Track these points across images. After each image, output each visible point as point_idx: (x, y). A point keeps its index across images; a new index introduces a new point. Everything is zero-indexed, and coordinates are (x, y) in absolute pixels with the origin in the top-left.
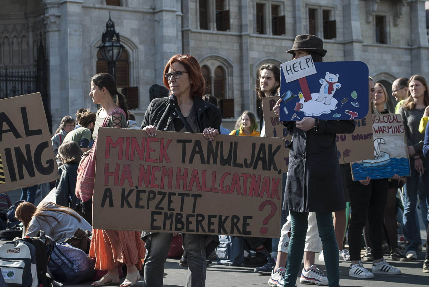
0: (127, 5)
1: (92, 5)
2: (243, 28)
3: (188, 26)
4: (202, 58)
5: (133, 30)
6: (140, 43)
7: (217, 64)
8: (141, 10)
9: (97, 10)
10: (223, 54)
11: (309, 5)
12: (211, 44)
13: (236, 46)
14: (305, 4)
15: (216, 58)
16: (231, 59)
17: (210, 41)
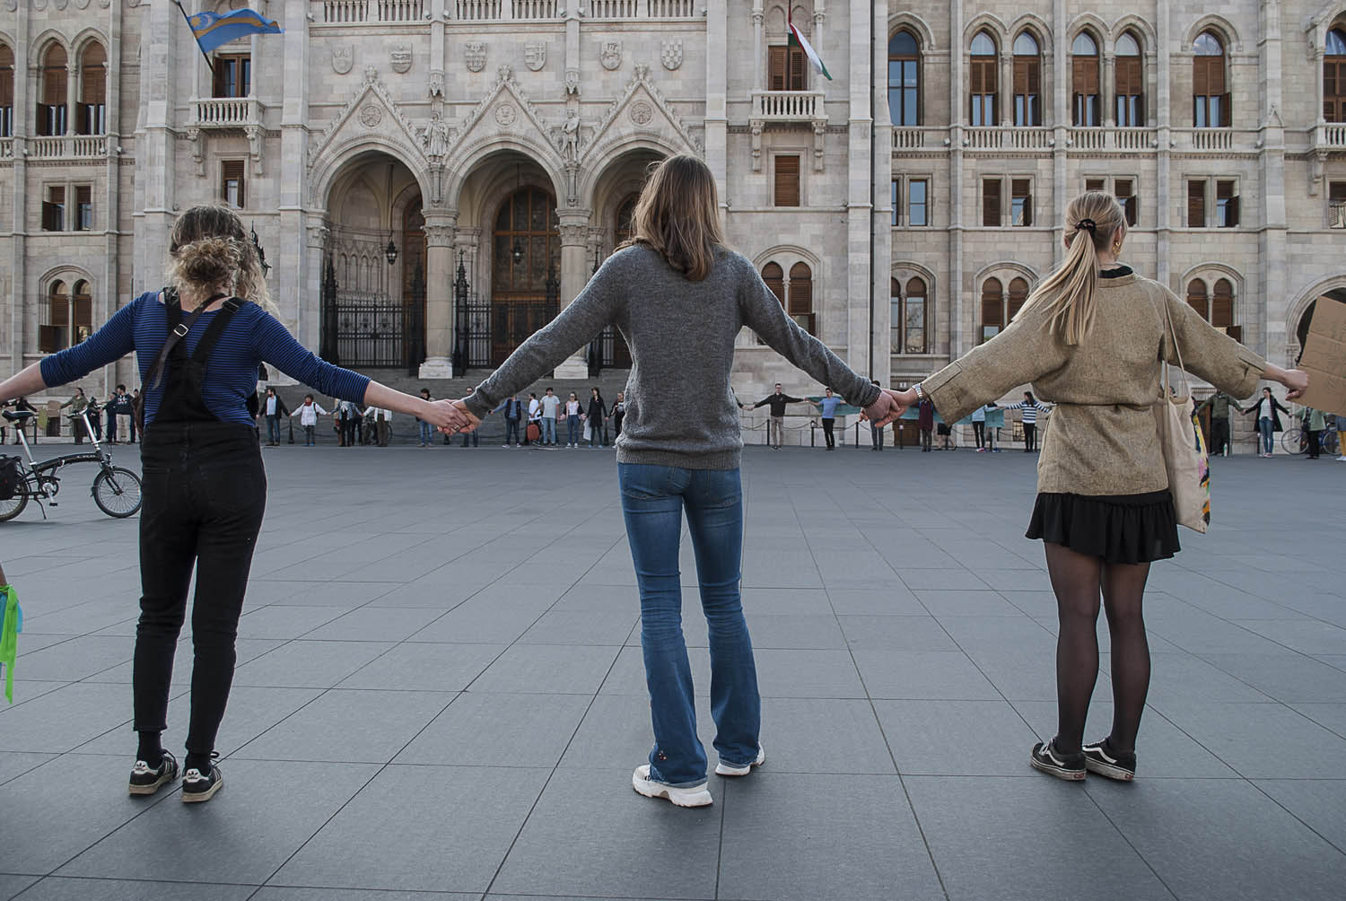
0: (806, 204)
1: (752, 209)
2: (1056, 219)
3: (956, 224)
4: (986, 267)
5: (813, 237)
6: (825, 254)
7: (1014, 274)
8: (826, 209)
9: (761, 214)
10: (1023, 260)
11: (1187, 175)
12: (1000, 247)
13: (1046, 247)
14: (1180, 175)
15: (1011, 266)
16: (1037, 266)
17: (1000, 242)
